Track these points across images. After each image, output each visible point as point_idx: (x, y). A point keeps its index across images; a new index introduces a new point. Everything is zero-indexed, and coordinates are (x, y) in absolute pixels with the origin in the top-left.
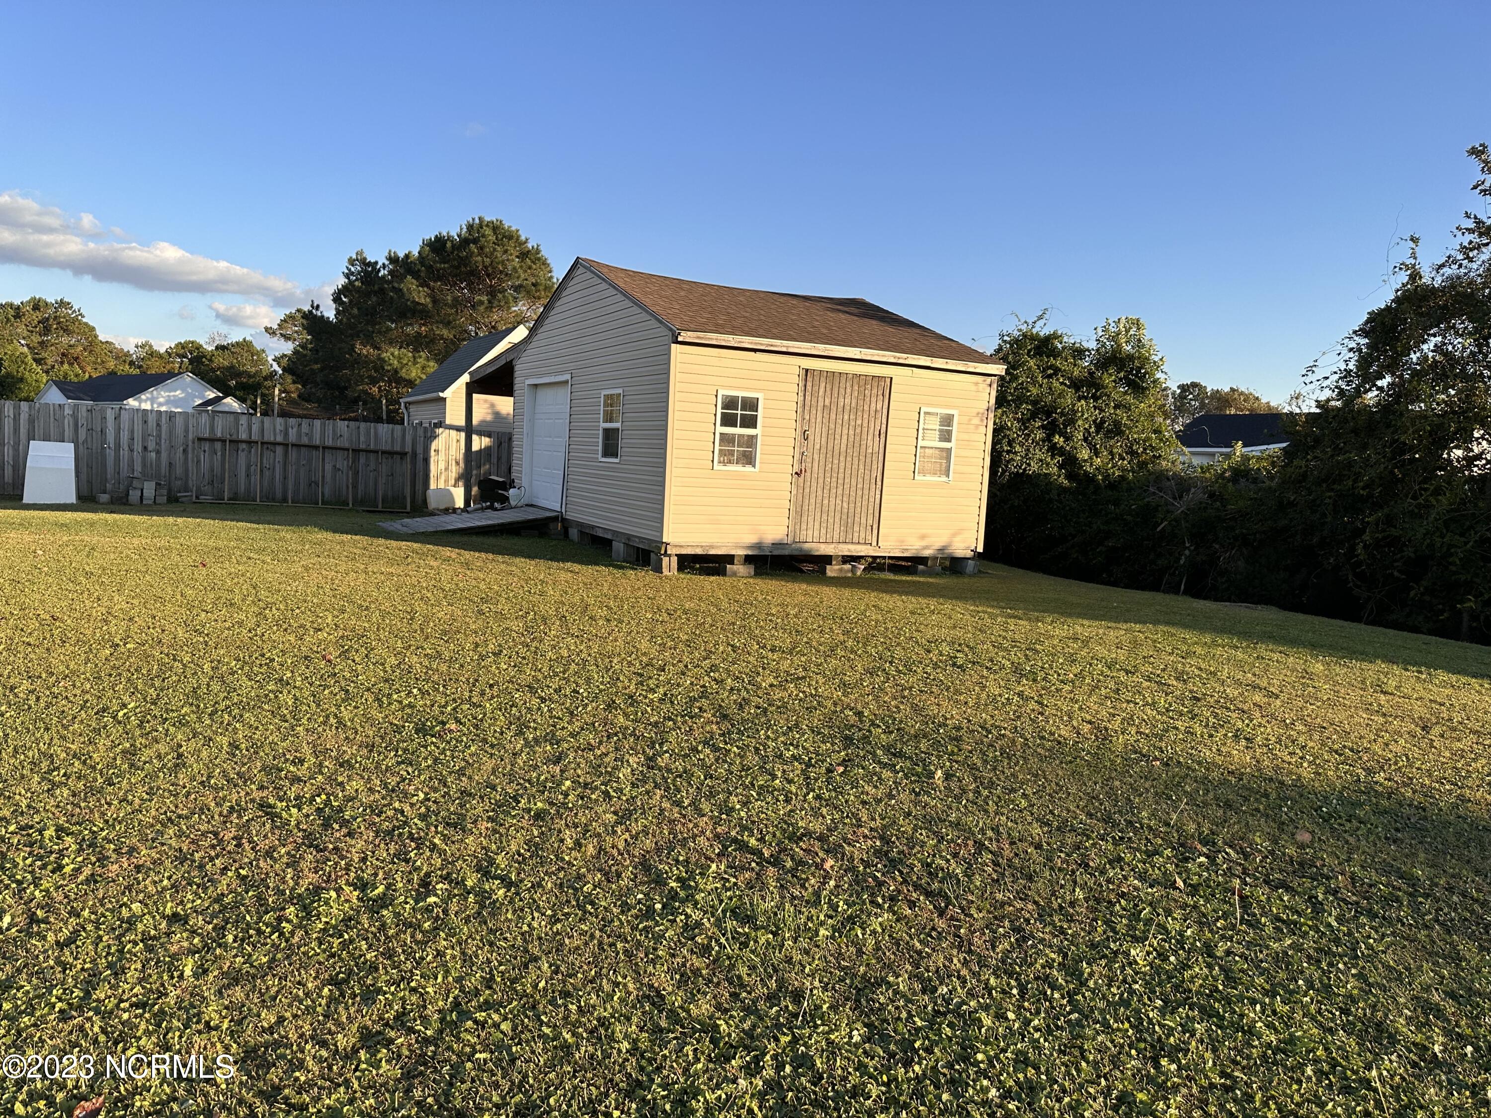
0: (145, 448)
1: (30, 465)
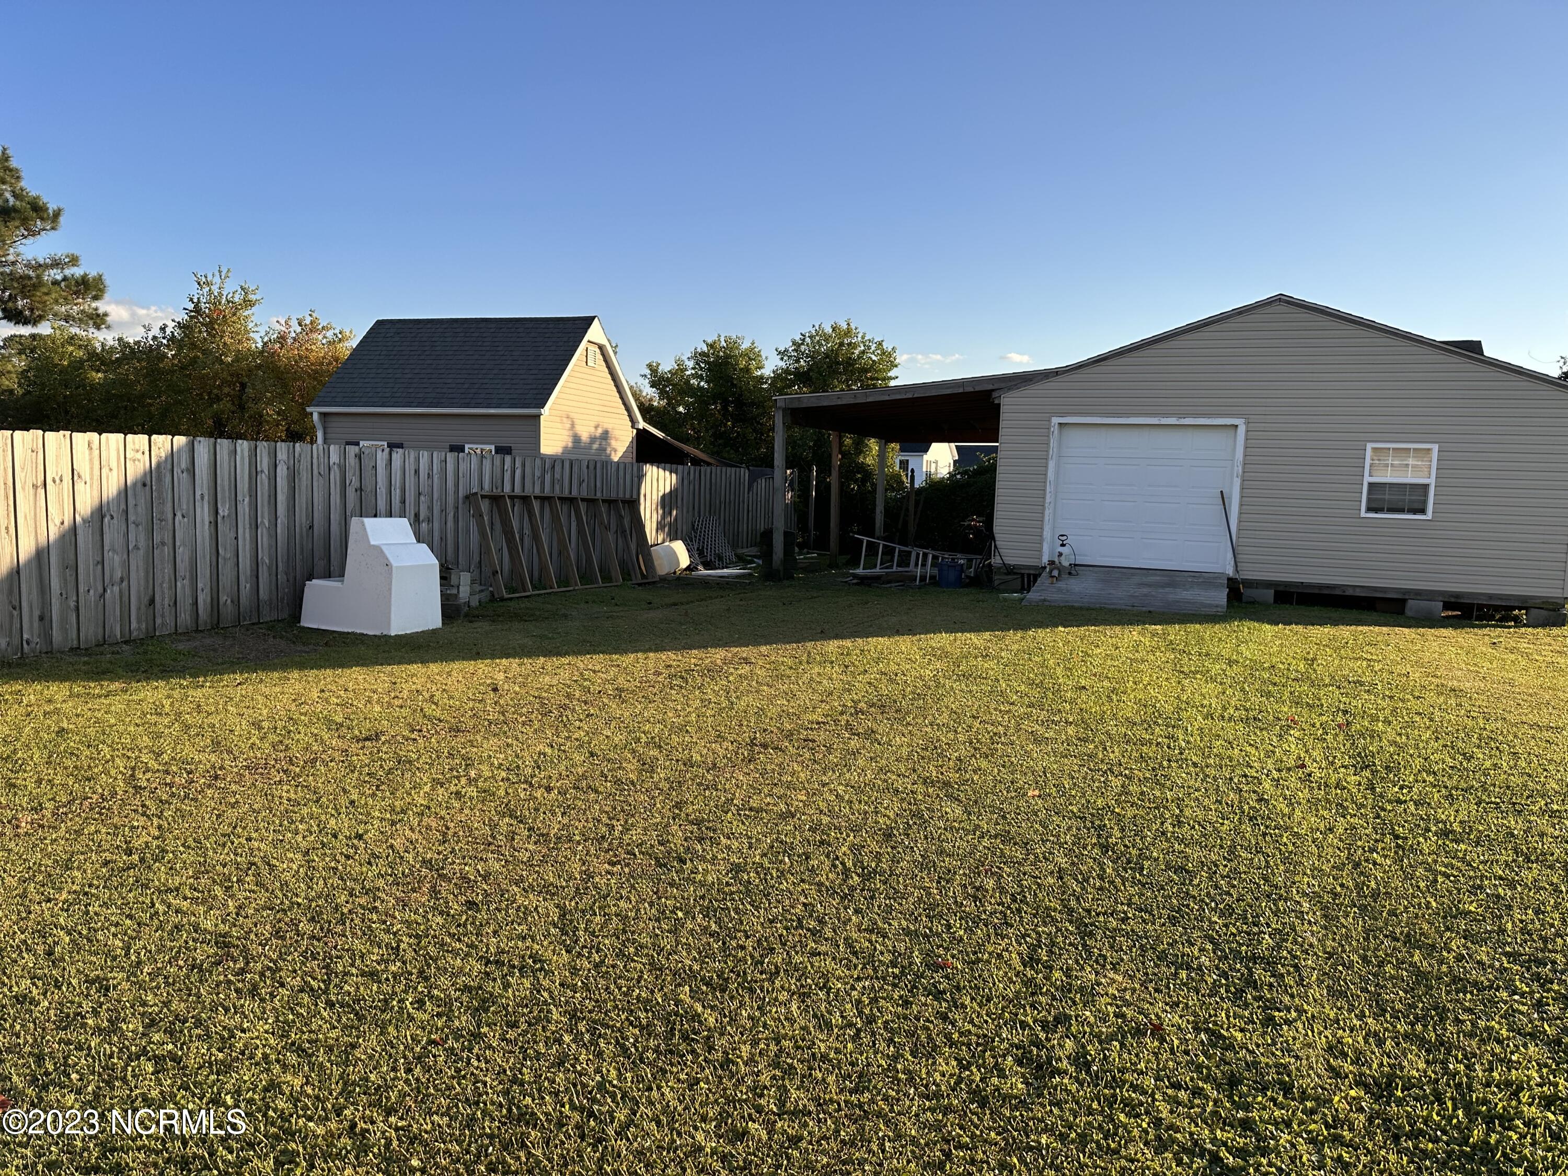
1: (395, 563)
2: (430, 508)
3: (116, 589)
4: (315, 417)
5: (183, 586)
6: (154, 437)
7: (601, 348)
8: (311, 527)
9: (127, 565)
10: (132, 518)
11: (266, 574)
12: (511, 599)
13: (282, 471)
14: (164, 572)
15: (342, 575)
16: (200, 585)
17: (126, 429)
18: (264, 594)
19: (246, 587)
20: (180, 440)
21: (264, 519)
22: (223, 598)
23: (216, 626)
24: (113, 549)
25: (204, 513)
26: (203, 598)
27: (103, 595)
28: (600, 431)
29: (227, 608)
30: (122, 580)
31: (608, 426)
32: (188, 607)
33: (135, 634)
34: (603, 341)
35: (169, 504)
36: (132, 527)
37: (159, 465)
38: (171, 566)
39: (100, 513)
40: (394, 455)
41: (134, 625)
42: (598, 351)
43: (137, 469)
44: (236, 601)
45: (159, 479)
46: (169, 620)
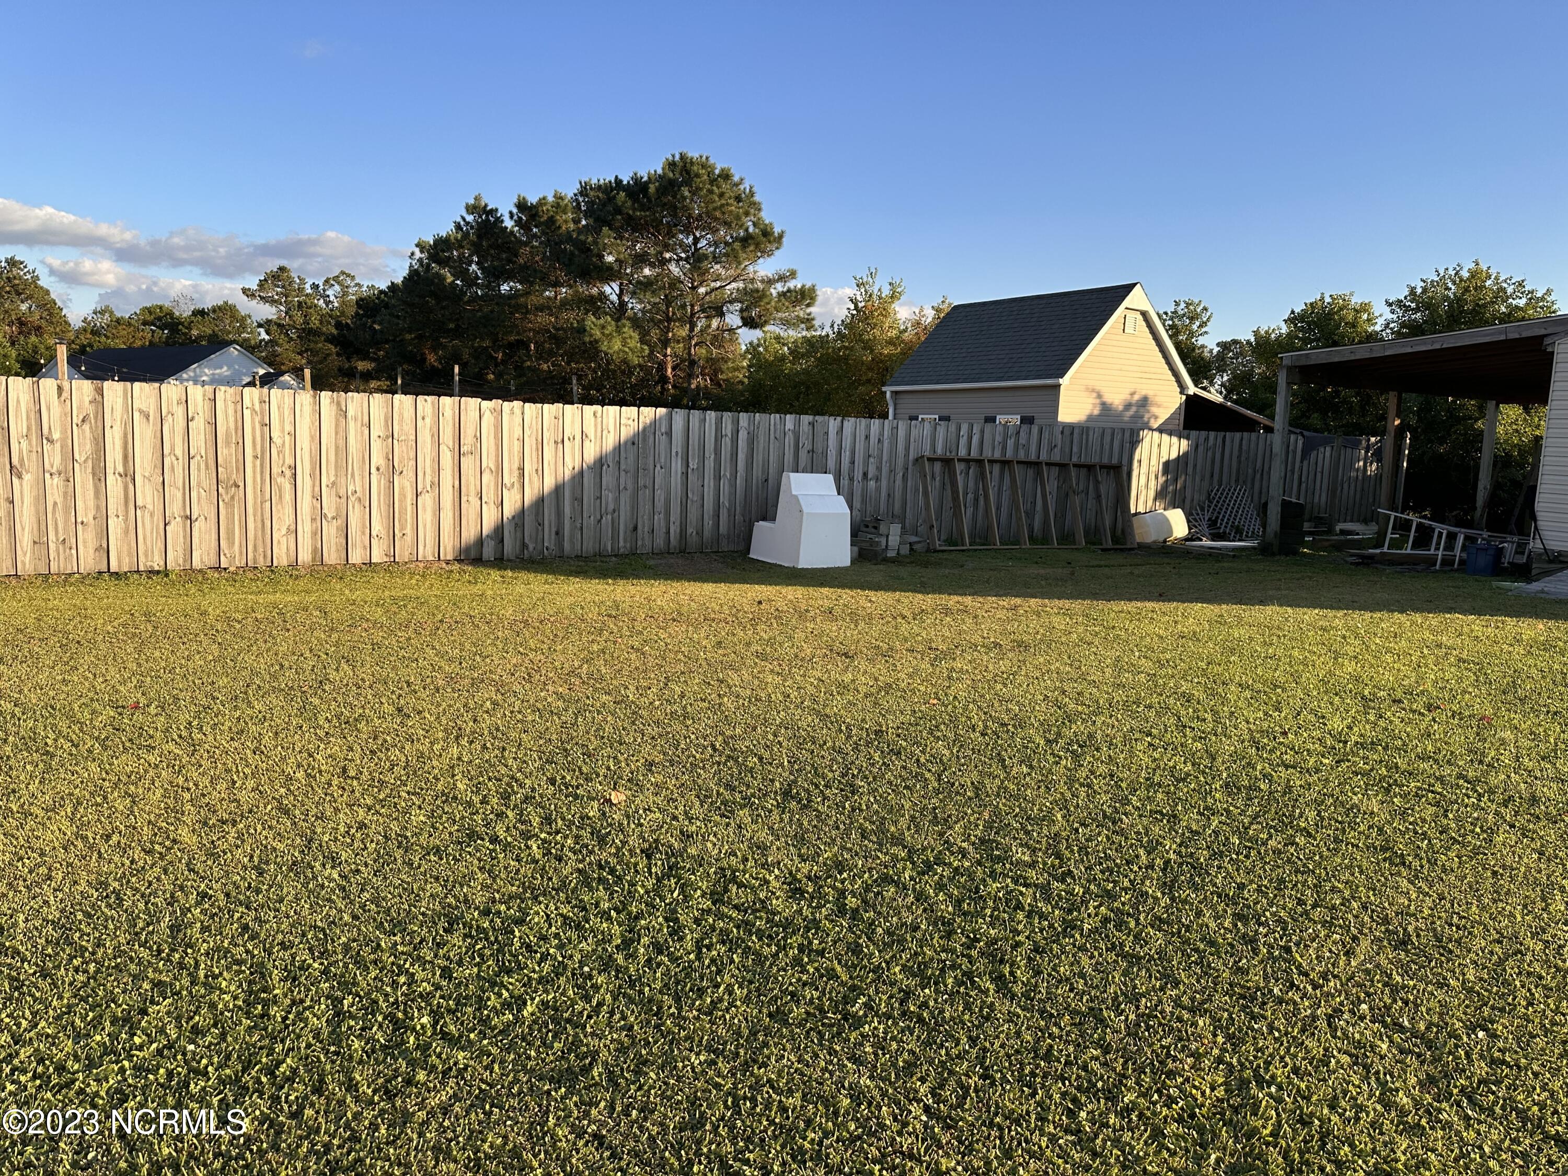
0: (865, 475)
1: (805, 510)
2: (879, 469)
3: (609, 517)
4: (888, 395)
5: (659, 519)
6: (642, 408)
7: (1144, 314)
8: (766, 480)
9: (617, 500)
10: (623, 467)
11: (726, 514)
12: (943, 551)
13: (743, 435)
14: (645, 509)
15: (773, 519)
16: (672, 519)
17: (622, 403)
18: (723, 529)
19: (709, 523)
20: (661, 411)
21: (726, 472)
22: (689, 530)
23: (683, 551)
24: (608, 489)
25: (677, 466)
26: (674, 529)
27: (600, 521)
28: (1136, 397)
29: (693, 539)
30: (614, 511)
31: (1150, 393)
32: (663, 536)
33: (622, 550)
34: (1146, 306)
35: (652, 458)
36: (622, 473)
37: (645, 429)
38: (651, 503)
39: (600, 462)
40: (846, 423)
41: (621, 544)
42: (1141, 317)
43: (629, 430)
44: (700, 533)
45: (644, 440)
46: (648, 542)
